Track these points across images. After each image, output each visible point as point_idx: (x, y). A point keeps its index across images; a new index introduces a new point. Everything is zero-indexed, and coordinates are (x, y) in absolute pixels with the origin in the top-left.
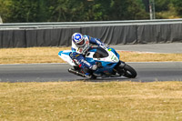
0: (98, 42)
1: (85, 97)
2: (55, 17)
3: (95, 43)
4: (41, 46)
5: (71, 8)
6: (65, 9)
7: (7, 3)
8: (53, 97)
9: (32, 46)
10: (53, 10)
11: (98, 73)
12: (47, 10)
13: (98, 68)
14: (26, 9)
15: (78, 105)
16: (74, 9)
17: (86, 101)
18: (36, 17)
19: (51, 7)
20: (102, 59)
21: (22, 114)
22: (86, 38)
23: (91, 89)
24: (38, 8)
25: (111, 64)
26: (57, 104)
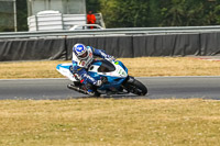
0: (103, 54)
1: (205, 118)
2: (168, 21)
3: (100, 56)
4: (151, 56)
5: (188, 9)
6: (180, 10)
7: (111, 4)
8: (166, 118)
9: (140, 56)
10: (166, 12)
11: (102, 89)
12: (160, 13)
13: (103, 83)
14: (133, 12)
15: (196, 127)
16: (192, 11)
17: (206, 122)
18: (146, 21)
19: (164, 9)
20: (108, 74)
21: (128, 137)
22: (89, 49)
23: (212, 108)
24: (148, 10)
25: (118, 79)
26: (170, 125)
